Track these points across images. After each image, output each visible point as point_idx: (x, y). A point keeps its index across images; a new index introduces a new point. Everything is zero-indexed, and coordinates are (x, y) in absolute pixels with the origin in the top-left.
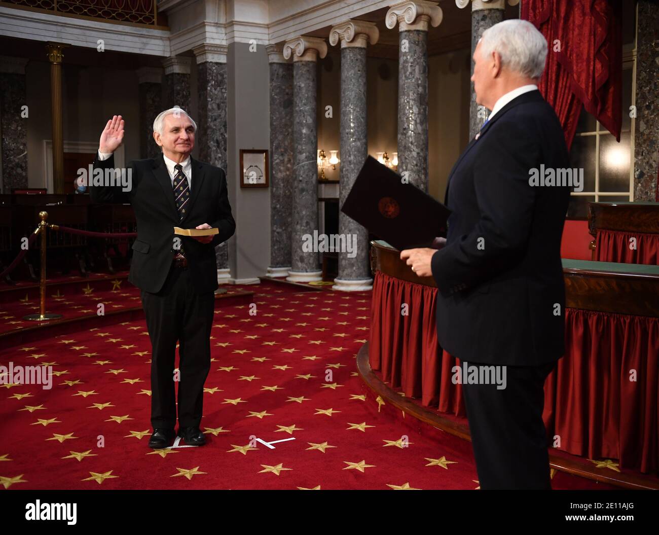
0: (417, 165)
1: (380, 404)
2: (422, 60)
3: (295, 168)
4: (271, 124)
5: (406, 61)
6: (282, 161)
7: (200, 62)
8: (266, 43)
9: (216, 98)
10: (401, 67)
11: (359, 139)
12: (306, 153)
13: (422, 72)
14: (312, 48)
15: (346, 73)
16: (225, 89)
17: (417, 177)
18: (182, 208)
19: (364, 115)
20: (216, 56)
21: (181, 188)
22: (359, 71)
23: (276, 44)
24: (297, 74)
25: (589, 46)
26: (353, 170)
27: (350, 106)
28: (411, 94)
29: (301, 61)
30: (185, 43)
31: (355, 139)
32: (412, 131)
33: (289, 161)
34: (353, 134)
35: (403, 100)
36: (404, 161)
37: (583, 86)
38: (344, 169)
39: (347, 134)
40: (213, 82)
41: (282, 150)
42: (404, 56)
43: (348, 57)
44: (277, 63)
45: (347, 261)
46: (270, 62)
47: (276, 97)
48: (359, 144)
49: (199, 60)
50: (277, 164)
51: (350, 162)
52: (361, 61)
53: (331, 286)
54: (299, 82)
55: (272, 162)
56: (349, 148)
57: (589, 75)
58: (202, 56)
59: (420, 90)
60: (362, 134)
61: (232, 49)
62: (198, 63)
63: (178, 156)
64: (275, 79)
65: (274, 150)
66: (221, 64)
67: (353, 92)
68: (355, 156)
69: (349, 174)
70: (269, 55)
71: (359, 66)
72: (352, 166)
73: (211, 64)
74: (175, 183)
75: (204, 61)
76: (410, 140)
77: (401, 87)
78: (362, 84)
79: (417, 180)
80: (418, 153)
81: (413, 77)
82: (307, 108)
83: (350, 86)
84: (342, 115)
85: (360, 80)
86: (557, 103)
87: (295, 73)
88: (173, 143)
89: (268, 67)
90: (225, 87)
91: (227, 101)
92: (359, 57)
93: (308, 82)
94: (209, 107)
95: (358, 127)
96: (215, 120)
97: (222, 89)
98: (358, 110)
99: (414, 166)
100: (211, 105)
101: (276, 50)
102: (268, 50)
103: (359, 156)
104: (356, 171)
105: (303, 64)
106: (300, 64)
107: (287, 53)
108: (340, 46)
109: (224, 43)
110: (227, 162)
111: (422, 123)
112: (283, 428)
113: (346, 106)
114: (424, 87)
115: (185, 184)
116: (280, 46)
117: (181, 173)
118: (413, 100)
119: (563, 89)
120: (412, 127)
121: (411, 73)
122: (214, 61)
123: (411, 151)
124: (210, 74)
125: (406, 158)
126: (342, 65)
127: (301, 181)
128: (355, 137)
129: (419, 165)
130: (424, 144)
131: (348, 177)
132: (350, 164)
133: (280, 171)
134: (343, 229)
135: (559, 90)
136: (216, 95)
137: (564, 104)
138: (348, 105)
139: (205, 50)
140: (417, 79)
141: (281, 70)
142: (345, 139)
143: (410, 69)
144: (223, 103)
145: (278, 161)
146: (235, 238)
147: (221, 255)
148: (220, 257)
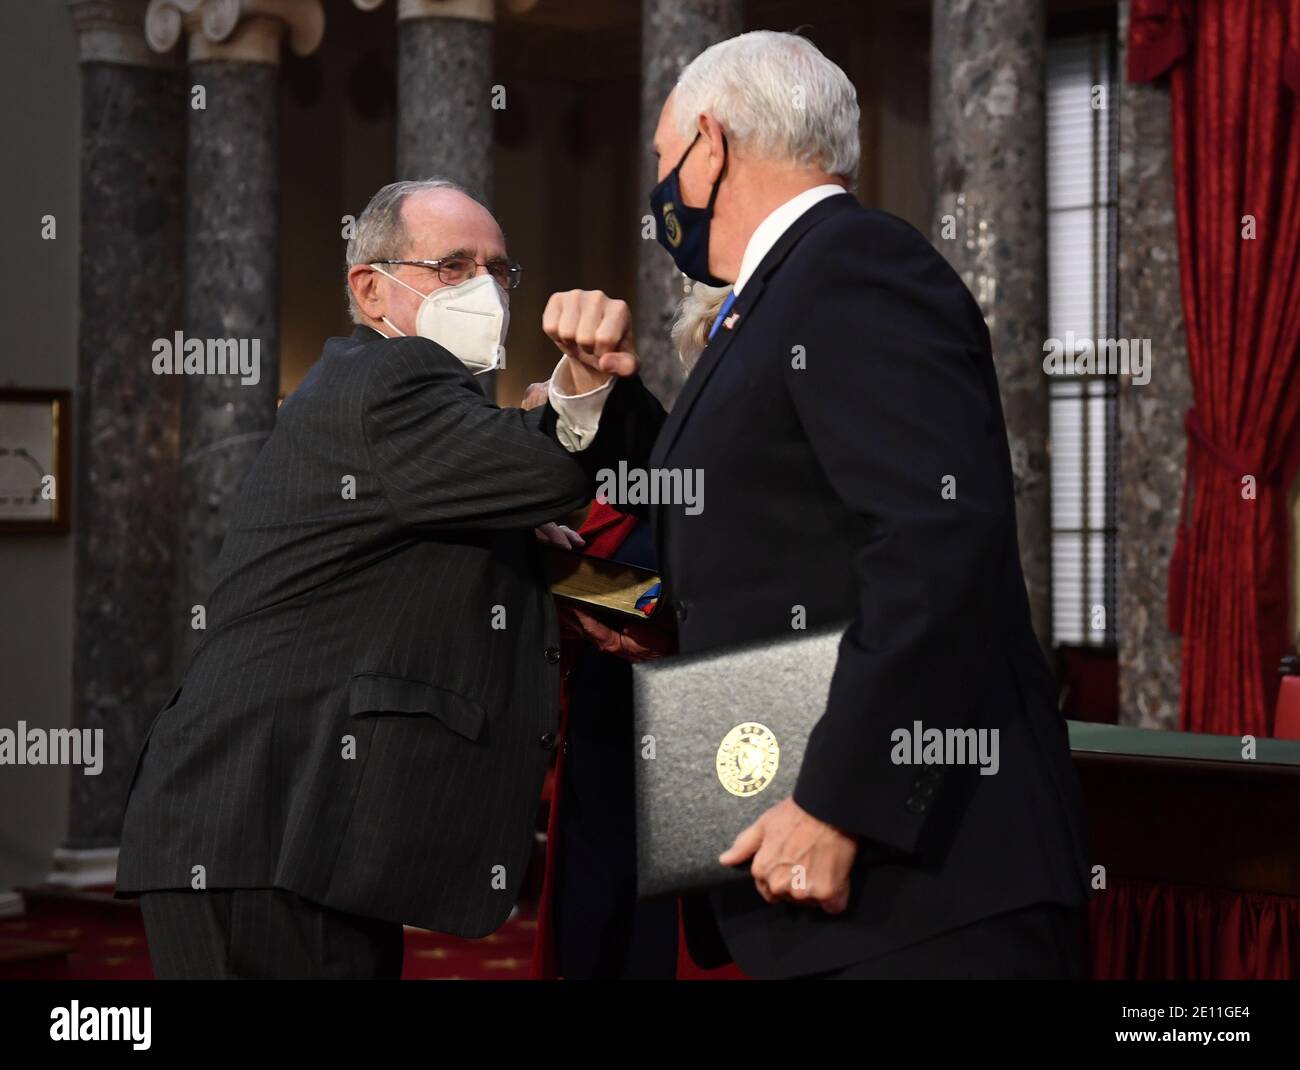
3: (191, 458)
4: (86, 293)
6: (128, 435)
12: (236, 405)
22: (469, 103)
29: (224, 60)
33: (155, 434)
41: (129, 392)
43: (430, 52)
46: (85, 58)
47: (107, 190)
50: (106, 445)
52: (476, 67)
54: (212, 140)
55: (85, 437)
64: (103, 124)
65: (95, 390)
70: (81, 31)
71: (468, 88)
78: (480, 151)
82: (245, 235)
83: (434, 159)
85: (472, 139)
89: (78, 78)
92: (469, 54)
93: (248, 137)
105: (228, 74)
106: (218, 71)
107: (160, 28)
127: (214, 509)
133: (116, 475)
141: (128, 92)
145: (109, 433)
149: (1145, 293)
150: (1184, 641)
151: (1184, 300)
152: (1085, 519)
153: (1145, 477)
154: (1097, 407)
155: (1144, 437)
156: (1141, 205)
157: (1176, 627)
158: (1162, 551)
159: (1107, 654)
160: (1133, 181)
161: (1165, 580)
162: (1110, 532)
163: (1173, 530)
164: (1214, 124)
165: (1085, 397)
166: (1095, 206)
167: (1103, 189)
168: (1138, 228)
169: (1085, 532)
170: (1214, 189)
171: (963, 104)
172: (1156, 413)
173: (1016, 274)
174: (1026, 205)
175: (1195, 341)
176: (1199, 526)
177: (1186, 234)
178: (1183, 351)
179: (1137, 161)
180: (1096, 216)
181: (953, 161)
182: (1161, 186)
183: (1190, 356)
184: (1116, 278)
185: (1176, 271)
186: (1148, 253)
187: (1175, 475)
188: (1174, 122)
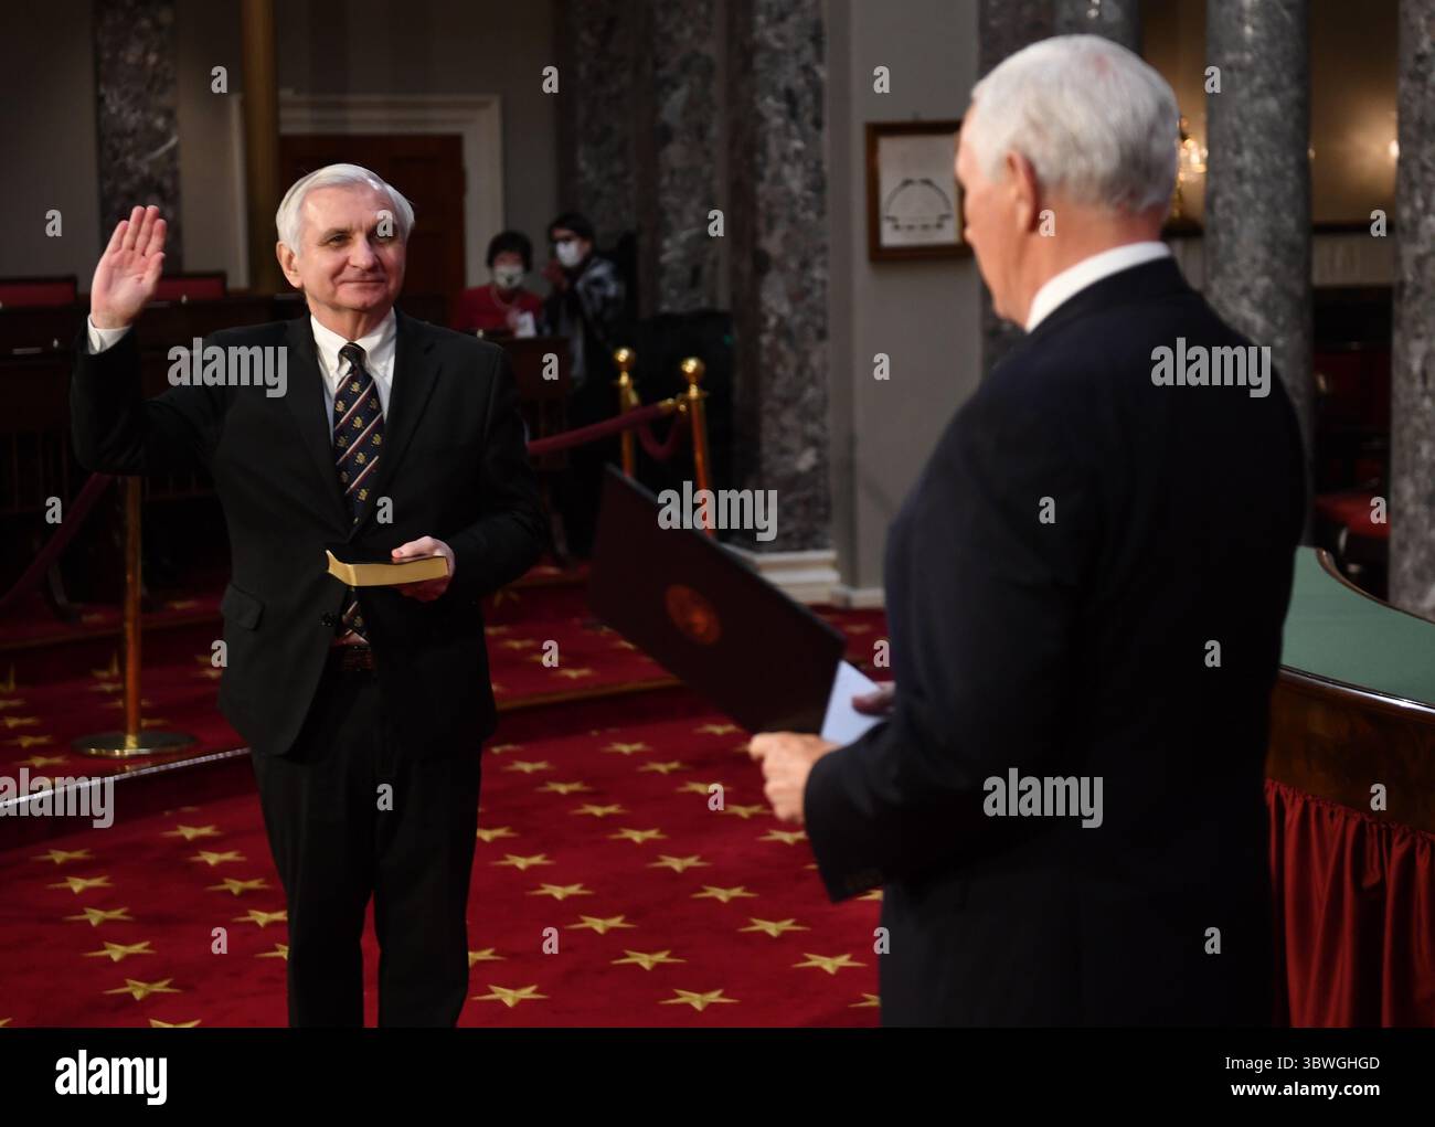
21: (358, 422)
26: (1249, 204)
31: (1260, 87)
34: (1251, 71)
38: (1219, 201)
48: (1272, 105)
51: (1239, 173)
56: (1236, 121)
60: (1285, 67)
63: (347, 319)
68: (1258, 150)
69: (1236, 222)
72: (1248, 188)
74: (340, 407)
88: (327, 277)
95: (1270, 43)
96: (782, 17)
103: (1273, 152)
104: (1261, 207)
110: (826, 168)
115: (370, 409)
117: (359, 372)
128: (1258, 81)
131: (1231, 232)
132: (1241, 183)
146: (851, 441)
147: (807, 502)
148: (799, 511)
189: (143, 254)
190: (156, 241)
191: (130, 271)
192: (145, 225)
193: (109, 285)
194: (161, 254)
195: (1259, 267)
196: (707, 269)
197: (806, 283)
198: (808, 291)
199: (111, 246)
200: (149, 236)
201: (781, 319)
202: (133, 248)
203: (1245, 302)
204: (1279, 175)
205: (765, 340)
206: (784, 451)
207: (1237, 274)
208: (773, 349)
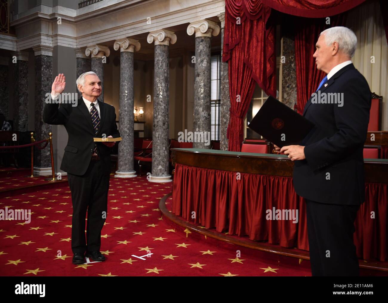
0: (164, 113)
1: (187, 233)
2: (167, 60)
5: (158, 60)
7: (37, 55)
8: (75, 47)
9: (46, 75)
10: (155, 63)
11: (130, 99)
13: (166, 66)
14: (103, 51)
15: (123, 65)
16: (52, 70)
17: (164, 119)
18: (96, 127)
19: (132, 87)
20: (46, 52)
21: (95, 116)
22: (130, 64)
23: (81, 48)
24: (93, 64)
25: (261, 56)
26: (127, 115)
27: (125, 81)
28: (161, 76)
29: (96, 58)
30: (27, 44)
31: (128, 99)
32: (161, 95)
34: (127, 96)
35: (157, 80)
36: (157, 110)
37: (258, 76)
38: (122, 114)
39: (124, 96)
40: (45, 66)
42: (157, 57)
43: (125, 56)
44: (81, 58)
45: (123, 162)
46: (77, 57)
48: (130, 101)
49: (36, 54)
51: (125, 110)
52: (131, 59)
53: (114, 175)
54: (95, 68)
57: (261, 70)
58: (38, 52)
59: (166, 75)
60: (131, 96)
61: (56, 49)
62: (35, 55)
63: (93, 98)
64: (80, 66)
66: (49, 56)
67: (127, 75)
68: (128, 107)
69: (125, 117)
70: (76, 53)
71: (130, 62)
72: (126, 113)
73: (44, 56)
74: (92, 114)
75: (40, 54)
76: (161, 100)
77: (156, 73)
78: (132, 71)
79: (164, 120)
80: (164, 107)
81: (162, 68)
83: (125, 72)
84: (121, 87)
85: (131, 69)
86: (244, 83)
87: (92, 63)
88: (90, 91)
89: (76, 60)
90: (51, 69)
91: (52, 76)
92: (130, 57)
93: (100, 68)
94: (42, 79)
95: (130, 93)
96: (46, 86)
97: (50, 70)
98: (130, 84)
99: (162, 113)
100: (43, 78)
101: (80, 51)
102: (76, 51)
103: (130, 108)
104: (128, 115)
105: (97, 59)
106: (95, 59)
107: (87, 53)
108: (120, 51)
109: (51, 45)
111: (166, 92)
112: (143, 249)
113: (123, 82)
114: (168, 74)
115: (97, 114)
116: (83, 49)
117: (94, 108)
118: (162, 80)
119: (247, 77)
120: (161, 93)
121: (161, 66)
122: (45, 54)
123: (161, 106)
124: (43, 61)
125: (158, 109)
126: (121, 60)
128: (128, 98)
129: (165, 112)
130: (167, 102)
131: (124, 119)
132: (125, 112)
134: (121, 145)
135: (245, 77)
136: (47, 73)
137: (247, 84)
138: (124, 81)
139: (41, 49)
140: (164, 70)
141: (83, 62)
142: (122, 98)
143: (160, 64)
144: (50, 77)
146: (56, 150)
147: (48, 160)
148: (47, 161)
149: (224, 91)
150: (229, 140)
151: (230, 93)
152: (215, 123)
153: (224, 117)
154: (217, 107)
155: (224, 111)
156: (224, 79)
157: (228, 138)
158: (226, 127)
159: (218, 141)
160: (223, 76)
161: (226, 131)
162: (219, 125)
163: (228, 124)
164: (234, 68)
165: (216, 106)
166: (217, 79)
167: (219, 77)
168: (223, 82)
169: (215, 125)
170: (234, 77)
171: (199, 65)
172: (226, 108)
173: (206, 89)
174: (208, 79)
175: (231, 98)
176: (231, 124)
177: (230, 83)
178: (229, 100)
179: (223, 73)
180: (217, 81)
181: (198, 73)
182: (227, 76)
183: (230, 100)
184: (220, 89)
185: (229, 88)
186: (225, 86)
187: (228, 117)
188: (229, 68)
189: (61, 82)
190: (63, 80)
191: (59, 85)
192: (61, 77)
193: (55, 88)
194: (65, 83)
195: (128, 124)
196: (26, 125)
197: (49, 127)
198: (49, 128)
199: (55, 81)
200: (62, 79)
201: (45, 132)
202: (59, 81)
203: (126, 129)
204: (130, 111)
205: (42, 135)
206: (45, 152)
207: (125, 124)
208: (43, 136)
